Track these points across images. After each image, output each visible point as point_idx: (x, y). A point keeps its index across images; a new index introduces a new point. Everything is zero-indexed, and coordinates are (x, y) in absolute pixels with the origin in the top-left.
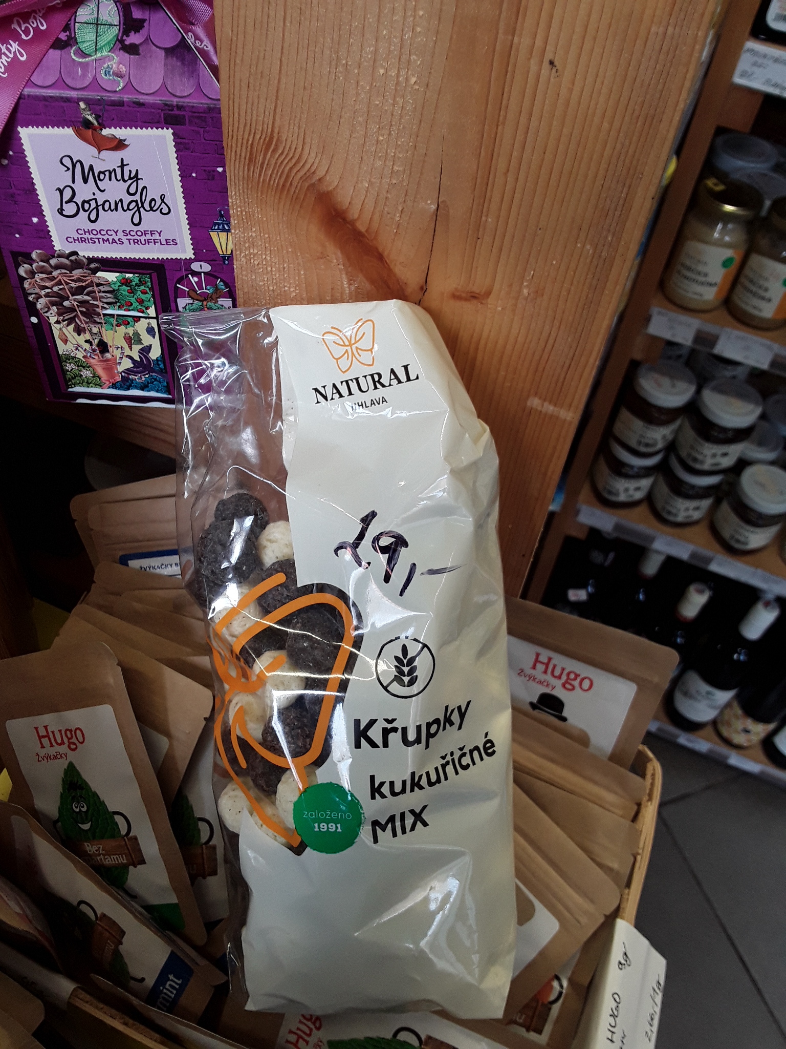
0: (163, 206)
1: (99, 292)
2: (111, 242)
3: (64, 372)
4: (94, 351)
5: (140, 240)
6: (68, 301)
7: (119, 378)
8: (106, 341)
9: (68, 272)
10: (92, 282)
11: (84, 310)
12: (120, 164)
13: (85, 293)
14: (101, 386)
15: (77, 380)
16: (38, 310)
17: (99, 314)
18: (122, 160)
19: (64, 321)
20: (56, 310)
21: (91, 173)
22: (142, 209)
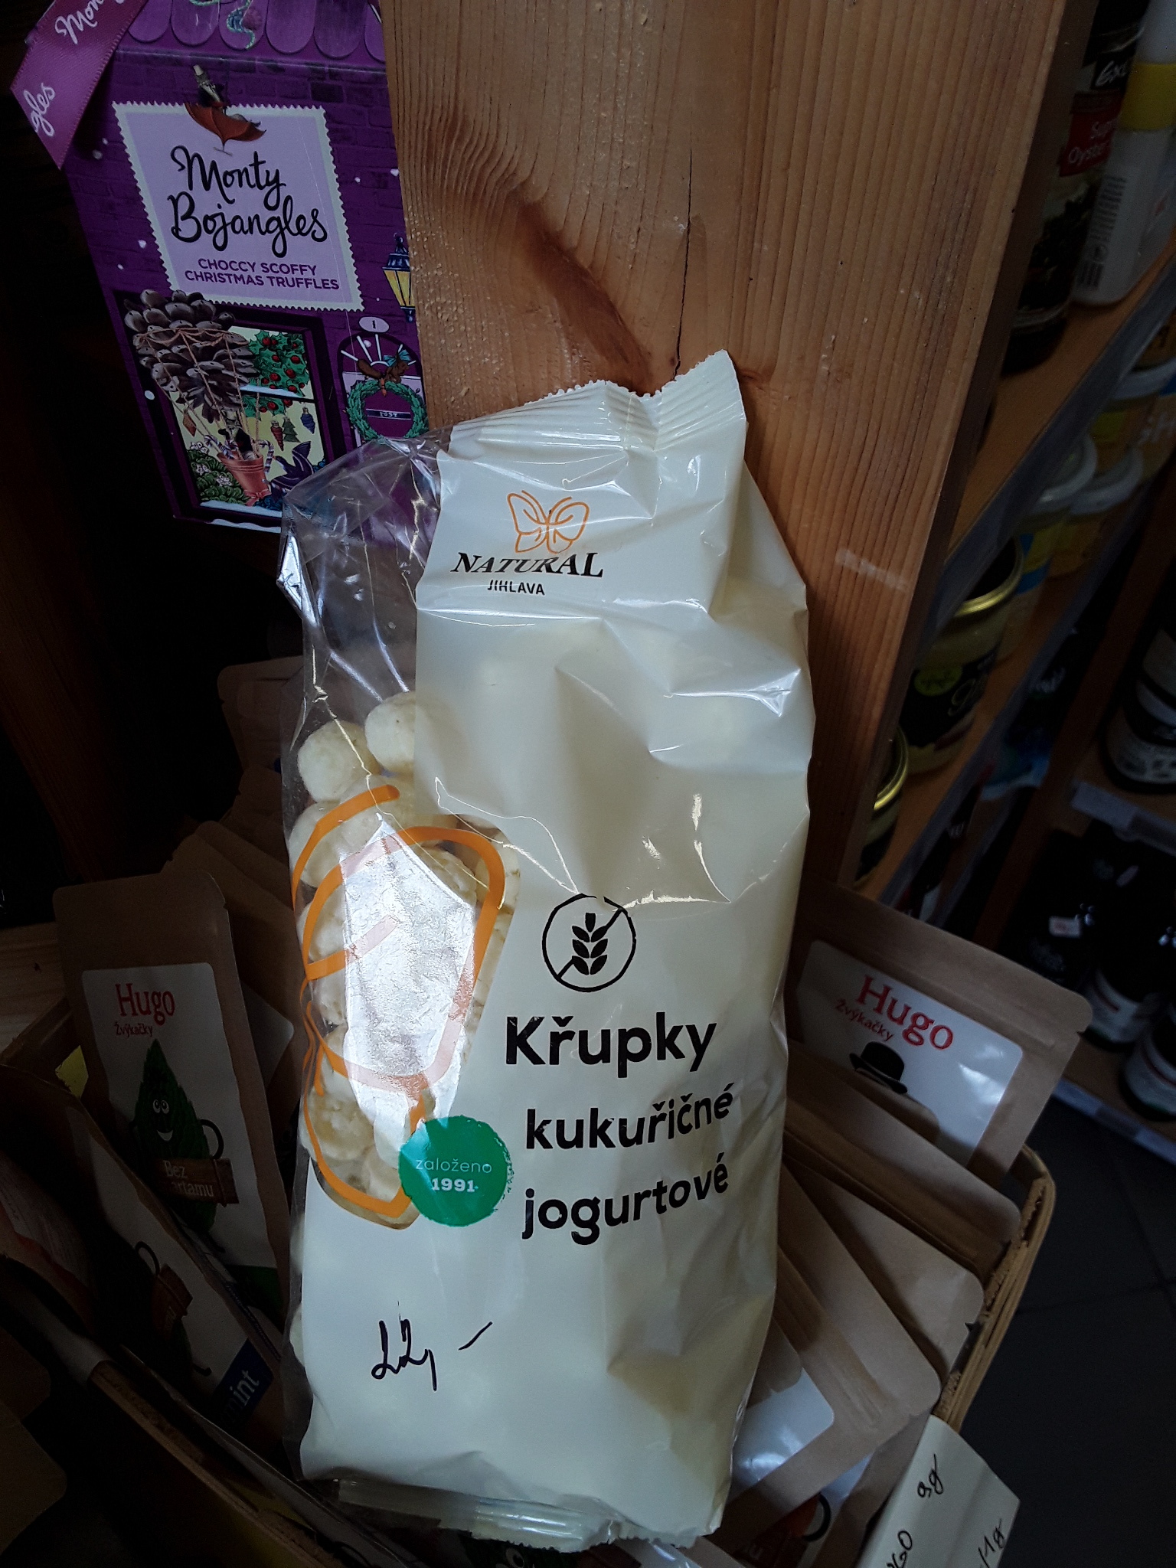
0: (316, 227)
1: (233, 358)
2: (246, 280)
3: (195, 476)
4: (232, 446)
5: (286, 278)
6: (192, 369)
7: (268, 491)
8: (247, 432)
9: (191, 325)
10: (223, 341)
11: (215, 383)
12: (253, 162)
13: (214, 358)
14: (245, 501)
15: (212, 490)
16: (153, 380)
17: (235, 391)
18: (256, 155)
19: (189, 398)
20: (178, 382)
21: (214, 175)
22: (286, 231)
